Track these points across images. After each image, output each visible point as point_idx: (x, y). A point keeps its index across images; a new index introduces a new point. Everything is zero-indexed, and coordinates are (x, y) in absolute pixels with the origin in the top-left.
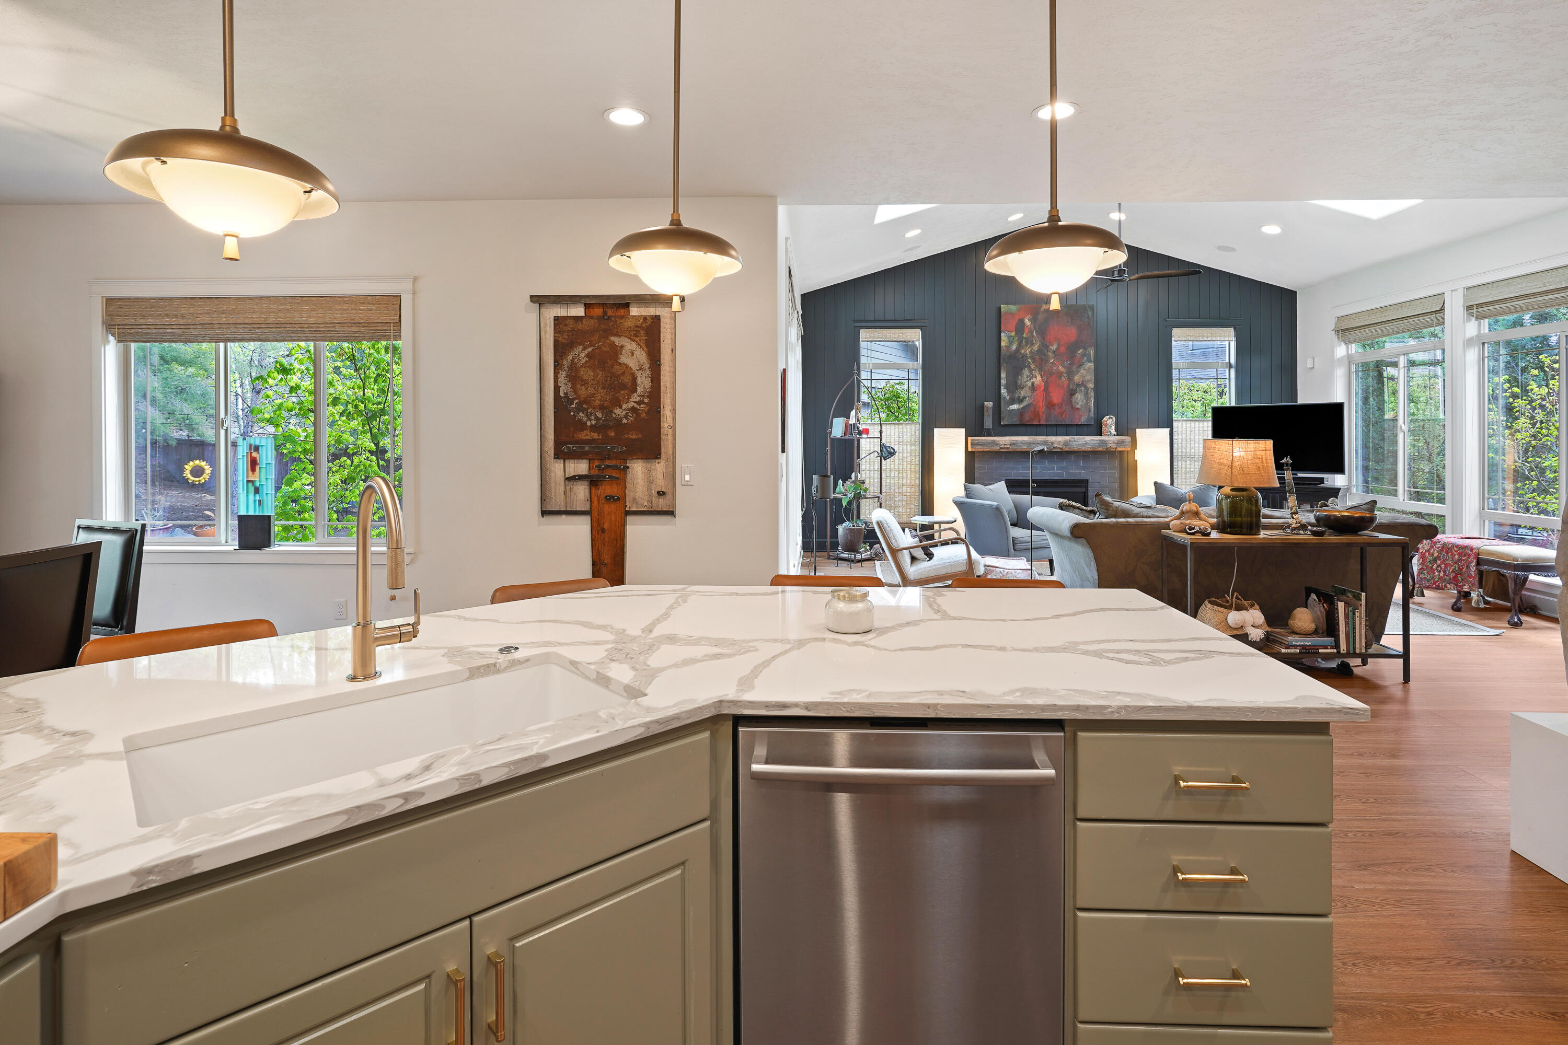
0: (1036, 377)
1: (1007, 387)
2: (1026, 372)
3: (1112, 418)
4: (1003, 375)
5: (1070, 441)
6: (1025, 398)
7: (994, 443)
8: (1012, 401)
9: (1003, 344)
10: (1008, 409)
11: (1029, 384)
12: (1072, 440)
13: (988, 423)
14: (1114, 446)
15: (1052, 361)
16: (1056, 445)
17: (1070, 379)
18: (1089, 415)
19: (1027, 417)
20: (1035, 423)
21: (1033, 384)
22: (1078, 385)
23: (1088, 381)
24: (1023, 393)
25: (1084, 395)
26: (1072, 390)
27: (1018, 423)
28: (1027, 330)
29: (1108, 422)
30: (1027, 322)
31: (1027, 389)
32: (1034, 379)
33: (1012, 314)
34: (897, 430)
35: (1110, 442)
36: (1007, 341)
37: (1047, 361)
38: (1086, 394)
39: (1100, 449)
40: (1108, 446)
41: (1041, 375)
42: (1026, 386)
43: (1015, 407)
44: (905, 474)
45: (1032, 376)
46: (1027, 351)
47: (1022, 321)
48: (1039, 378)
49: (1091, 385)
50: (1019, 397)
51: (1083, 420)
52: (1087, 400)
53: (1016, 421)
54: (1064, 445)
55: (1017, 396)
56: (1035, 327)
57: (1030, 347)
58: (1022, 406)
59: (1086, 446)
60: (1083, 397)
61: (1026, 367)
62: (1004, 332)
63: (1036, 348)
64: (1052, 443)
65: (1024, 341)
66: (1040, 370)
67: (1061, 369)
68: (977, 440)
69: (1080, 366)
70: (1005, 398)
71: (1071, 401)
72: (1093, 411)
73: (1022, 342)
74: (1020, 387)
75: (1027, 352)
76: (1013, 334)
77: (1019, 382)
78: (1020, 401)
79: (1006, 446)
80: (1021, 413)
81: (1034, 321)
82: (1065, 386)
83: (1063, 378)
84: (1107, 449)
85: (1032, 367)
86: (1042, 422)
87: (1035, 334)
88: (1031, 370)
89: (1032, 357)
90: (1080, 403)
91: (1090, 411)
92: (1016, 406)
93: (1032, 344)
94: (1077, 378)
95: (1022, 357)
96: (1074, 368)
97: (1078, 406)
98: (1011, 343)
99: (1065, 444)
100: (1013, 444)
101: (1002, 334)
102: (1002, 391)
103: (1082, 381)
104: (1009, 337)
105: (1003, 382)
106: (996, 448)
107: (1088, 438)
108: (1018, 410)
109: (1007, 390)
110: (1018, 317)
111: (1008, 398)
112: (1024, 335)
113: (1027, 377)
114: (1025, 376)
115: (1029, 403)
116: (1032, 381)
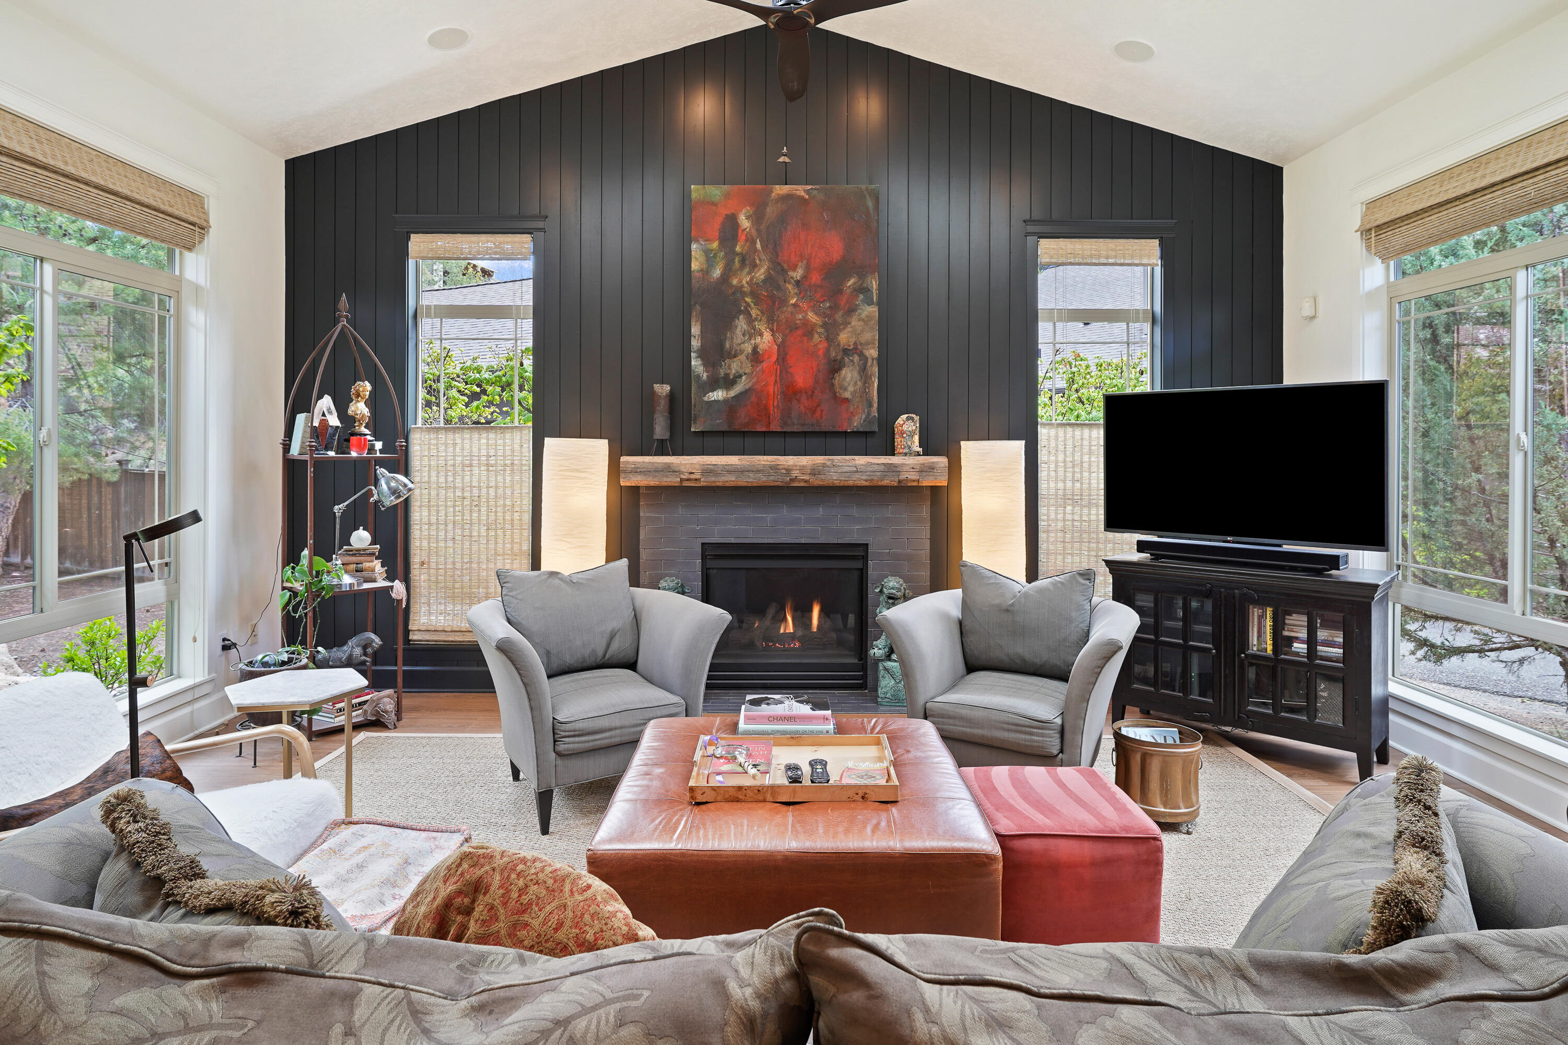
0: (761, 335)
1: (702, 354)
2: (741, 324)
3: (912, 419)
4: (695, 330)
5: (824, 465)
6: (740, 376)
7: (668, 469)
8: (714, 384)
9: (695, 266)
10: (706, 399)
11: (748, 348)
12: (829, 463)
13: (660, 430)
14: (913, 476)
15: (793, 301)
16: (795, 473)
17: (830, 337)
18: (869, 414)
19: (742, 419)
20: (760, 428)
21: (755, 348)
22: (846, 352)
23: (867, 343)
24: (734, 367)
25: (859, 372)
26: (835, 361)
27: (724, 428)
28: (743, 237)
29: (905, 428)
30: (744, 222)
31: (742, 357)
32: (758, 339)
33: (714, 204)
34: (484, 441)
35: (905, 469)
36: (702, 259)
37: (784, 302)
38: (863, 370)
39: (886, 482)
40: (903, 477)
41: (772, 330)
42: (742, 352)
43: (718, 395)
44: (500, 532)
45: (753, 333)
46: (742, 280)
47: (732, 220)
48: (767, 336)
49: (873, 353)
50: (727, 375)
51: (857, 423)
52: (865, 383)
53: (720, 424)
55: (722, 372)
56: (758, 231)
57: (749, 273)
58: (732, 393)
59: (857, 476)
60: (856, 374)
61: (740, 312)
62: (697, 241)
63: (760, 274)
64: (788, 470)
65: (737, 260)
66: (771, 320)
67: (812, 317)
68: (634, 463)
69: (851, 311)
70: (698, 377)
71: (833, 385)
72: (875, 405)
73: (733, 261)
74: (729, 353)
75: (744, 282)
76: (715, 245)
77: (727, 345)
78: (729, 383)
79: (693, 476)
80: (730, 406)
81: (757, 217)
82: (821, 353)
83: (816, 336)
84: (899, 482)
85: (754, 312)
86: (775, 427)
87: (758, 246)
88: (750, 320)
89: (753, 294)
90: (851, 389)
91: (870, 405)
92: (720, 393)
93: (754, 266)
94: (844, 338)
95: (734, 293)
96: (839, 316)
97: (847, 395)
98: (710, 263)
99: (814, 472)
100: (708, 471)
101: (694, 246)
102: (693, 363)
103: (855, 344)
104: (707, 252)
105: (695, 343)
106: (673, 480)
107: (861, 460)
108: (726, 401)
109: (703, 360)
110: (725, 212)
111: (705, 376)
112: (738, 249)
113: (744, 335)
114: (738, 332)
115: (747, 387)
116: (753, 342)
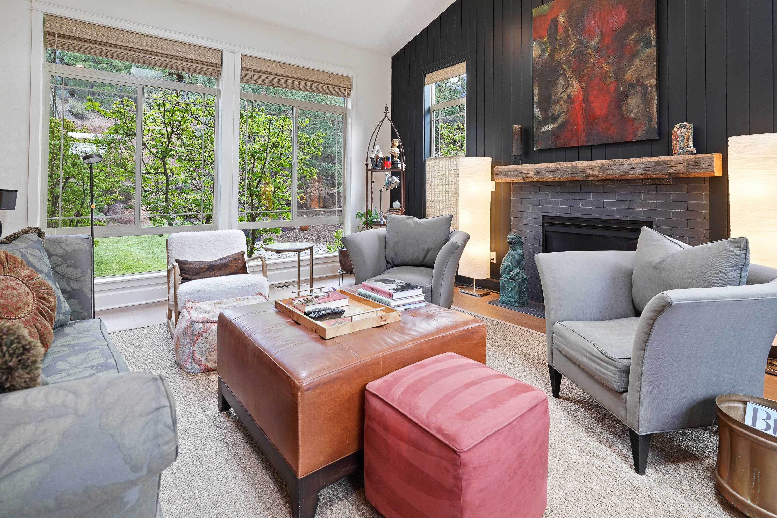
0: (573, 86)
1: (540, 105)
2: (561, 82)
3: (685, 126)
4: (536, 91)
5: (608, 165)
6: (561, 114)
7: (517, 172)
8: (546, 121)
9: (535, 55)
10: (542, 130)
11: (565, 96)
12: (612, 163)
14: (680, 169)
15: (592, 60)
16: (589, 171)
17: (619, 77)
18: (650, 127)
19: (563, 138)
20: (574, 144)
21: (569, 96)
22: (631, 85)
23: (648, 76)
24: (557, 108)
25: (641, 98)
26: (622, 93)
27: (552, 146)
28: (561, 29)
29: (678, 134)
30: (561, 20)
31: (562, 102)
32: (571, 89)
33: (544, 16)
35: (673, 164)
36: (539, 50)
37: (586, 61)
38: (645, 95)
39: (657, 175)
40: (671, 171)
41: (579, 82)
42: (561, 99)
43: (548, 127)
45: (568, 86)
47: (555, 22)
48: (576, 86)
49: (653, 82)
50: (553, 114)
51: (640, 134)
52: (646, 104)
53: (550, 144)
54: (601, 171)
55: (550, 113)
56: (569, 22)
57: (565, 50)
58: (556, 125)
59: (633, 171)
60: (639, 100)
61: (560, 75)
62: (536, 40)
63: (572, 49)
64: (584, 169)
65: (557, 44)
66: (578, 76)
67: (605, 67)
68: (501, 169)
69: (634, 56)
70: (538, 118)
71: (621, 110)
72: (655, 120)
73: (555, 46)
74: (554, 101)
75: (562, 56)
76: (545, 39)
77: (553, 97)
78: (554, 119)
79: (529, 176)
80: (556, 133)
81: (568, 16)
82: (612, 90)
83: (609, 79)
84: (670, 174)
85: (569, 73)
86: (582, 143)
87: (570, 31)
88: (566, 79)
89: (567, 62)
90: (635, 110)
91: (651, 120)
93: (568, 45)
94: (628, 76)
95: (556, 65)
96: (624, 63)
97: (632, 115)
98: (543, 51)
99: (602, 169)
100: (537, 172)
101: (534, 44)
102: (535, 111)
103: (638, 78)
104: (541, 44)
105: (536, 99)
107: (636, 161)
108: (553, 130)
109: (540, 108)
110: (549, 18)
111: (541, 117)
112: (558, 37)
113: (562, 88)
114: (559, 87)
115: (565, 120)
116: (568, 91)
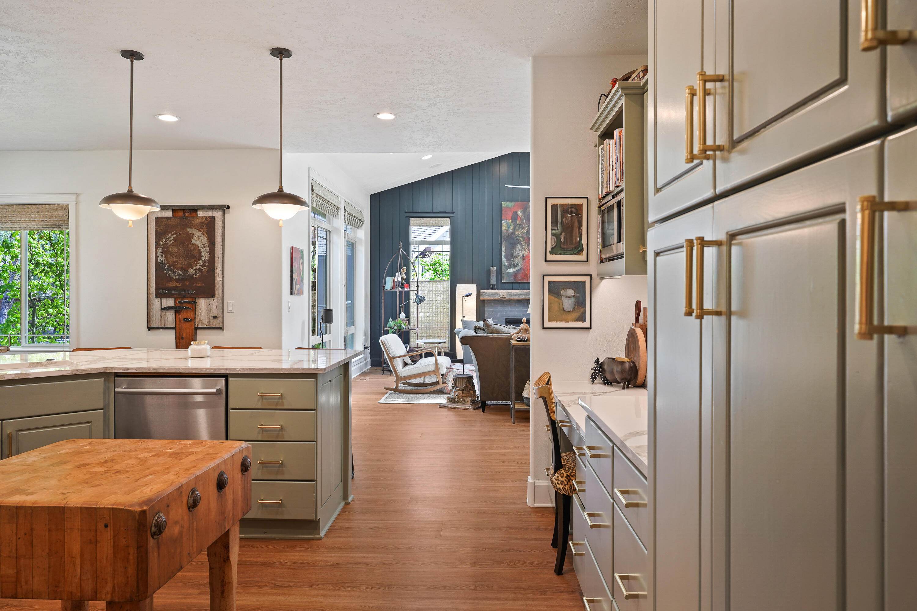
0: (525, 250)
1: (506, 257)
2: (519, 247)
6: (518, 264)
7: (496, 294)
8: (510, 266)
9: (503, 228)
10: (507, 271)
11: (521, 255)
13: (493, 281)
19: (519, 277)
21: (523, 255)
24: (516, 261)
28: (519, 219)
30: (520, 214)
31: (519, 258)
33: (509, 208)
34: (434, 285)
36: (506, 226)
43: (511, 270)
44: (439, 316)
46: (519, 233)
50: (514, 264)
53: (512, 279)
56: (524, 217)
58: (516, 270)
61: (518, 243)
62: (504, 220)
65: (517, 226)
68: (485, 292)
70: (505, 264)
73: (516, 227)
76: (510, 221)
77: (514, 254)
78: (515, 266)
79: (504, 296)
80: (515, 274)
85: (523, 243)
87: (524, 221)
88: (522, 246)
89: (523, 237)
92: (512, 269)
93: (523, 228)
95: (516, 237)
98: (509, 227)
100: (509, 295)
101: (503, 222)
102: (503, 260)
104: (507, 224)
105: (504, 253)
106: (498, 298)
108: (514, 272)
109: (506, 259)
110: (513, 211)
111: (507, 264)
112: (518, 223)
113: (519, 251)
114: (518, 250)
115: (521, 267)
116: (522, 253)
